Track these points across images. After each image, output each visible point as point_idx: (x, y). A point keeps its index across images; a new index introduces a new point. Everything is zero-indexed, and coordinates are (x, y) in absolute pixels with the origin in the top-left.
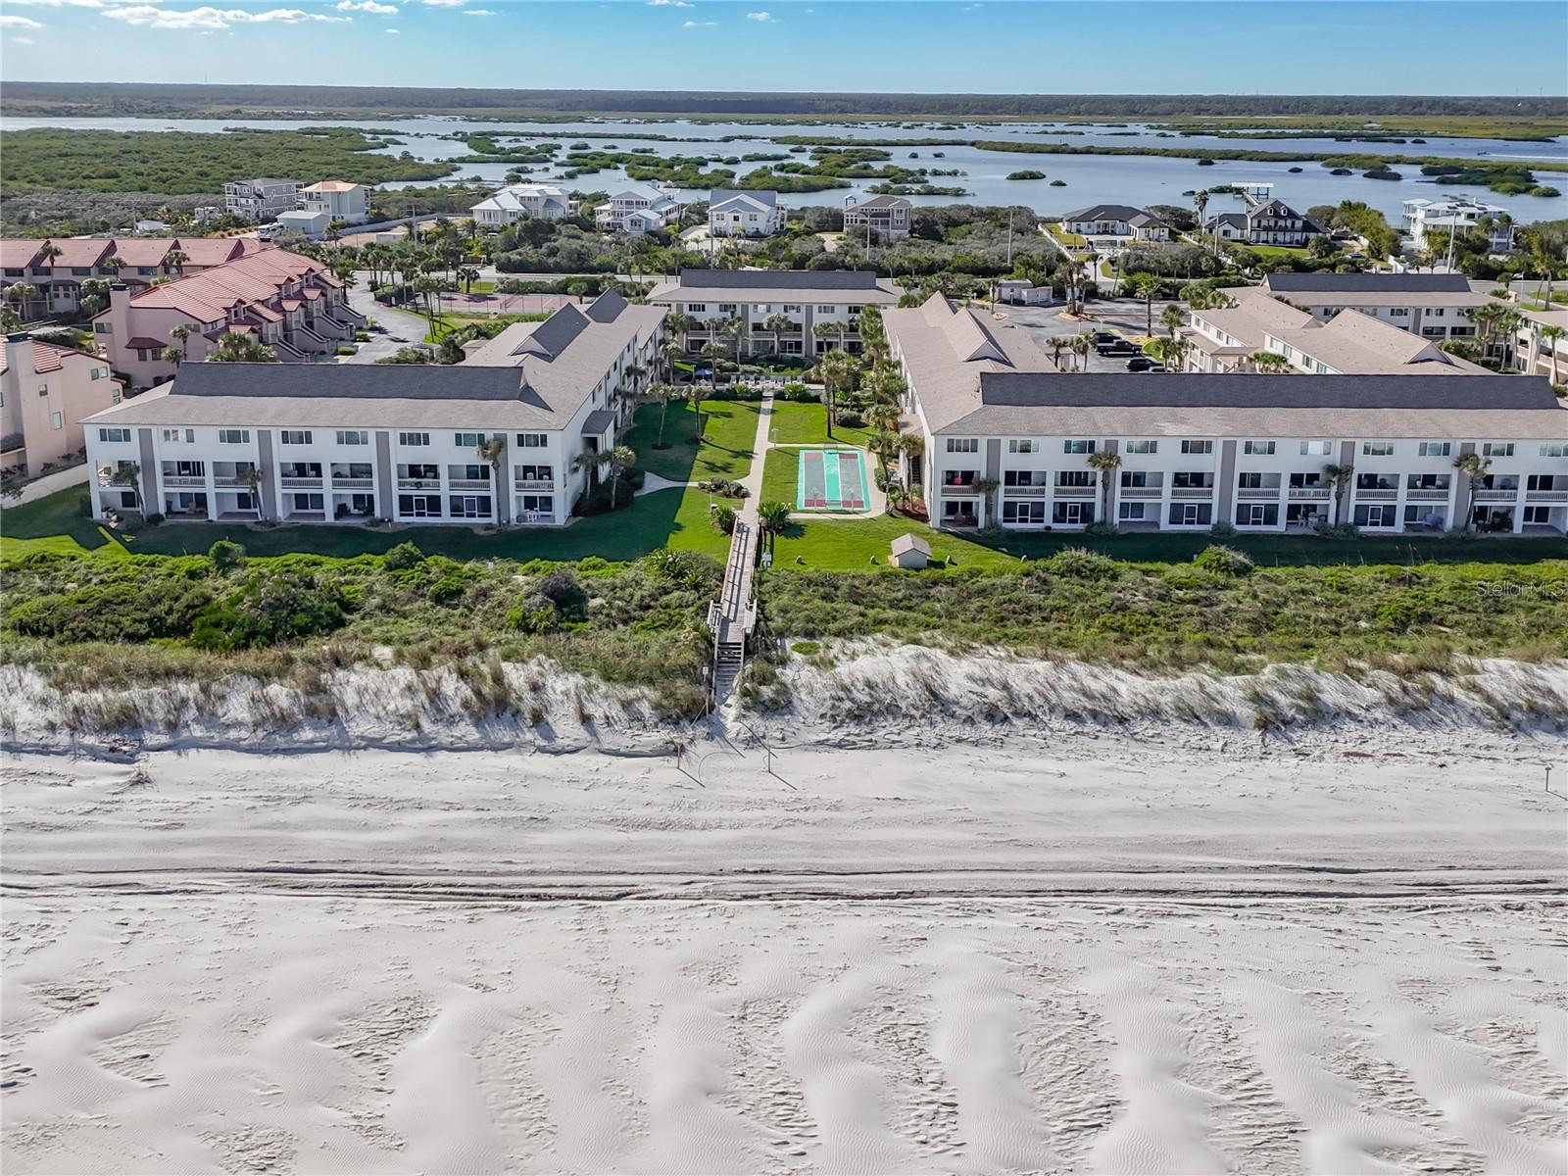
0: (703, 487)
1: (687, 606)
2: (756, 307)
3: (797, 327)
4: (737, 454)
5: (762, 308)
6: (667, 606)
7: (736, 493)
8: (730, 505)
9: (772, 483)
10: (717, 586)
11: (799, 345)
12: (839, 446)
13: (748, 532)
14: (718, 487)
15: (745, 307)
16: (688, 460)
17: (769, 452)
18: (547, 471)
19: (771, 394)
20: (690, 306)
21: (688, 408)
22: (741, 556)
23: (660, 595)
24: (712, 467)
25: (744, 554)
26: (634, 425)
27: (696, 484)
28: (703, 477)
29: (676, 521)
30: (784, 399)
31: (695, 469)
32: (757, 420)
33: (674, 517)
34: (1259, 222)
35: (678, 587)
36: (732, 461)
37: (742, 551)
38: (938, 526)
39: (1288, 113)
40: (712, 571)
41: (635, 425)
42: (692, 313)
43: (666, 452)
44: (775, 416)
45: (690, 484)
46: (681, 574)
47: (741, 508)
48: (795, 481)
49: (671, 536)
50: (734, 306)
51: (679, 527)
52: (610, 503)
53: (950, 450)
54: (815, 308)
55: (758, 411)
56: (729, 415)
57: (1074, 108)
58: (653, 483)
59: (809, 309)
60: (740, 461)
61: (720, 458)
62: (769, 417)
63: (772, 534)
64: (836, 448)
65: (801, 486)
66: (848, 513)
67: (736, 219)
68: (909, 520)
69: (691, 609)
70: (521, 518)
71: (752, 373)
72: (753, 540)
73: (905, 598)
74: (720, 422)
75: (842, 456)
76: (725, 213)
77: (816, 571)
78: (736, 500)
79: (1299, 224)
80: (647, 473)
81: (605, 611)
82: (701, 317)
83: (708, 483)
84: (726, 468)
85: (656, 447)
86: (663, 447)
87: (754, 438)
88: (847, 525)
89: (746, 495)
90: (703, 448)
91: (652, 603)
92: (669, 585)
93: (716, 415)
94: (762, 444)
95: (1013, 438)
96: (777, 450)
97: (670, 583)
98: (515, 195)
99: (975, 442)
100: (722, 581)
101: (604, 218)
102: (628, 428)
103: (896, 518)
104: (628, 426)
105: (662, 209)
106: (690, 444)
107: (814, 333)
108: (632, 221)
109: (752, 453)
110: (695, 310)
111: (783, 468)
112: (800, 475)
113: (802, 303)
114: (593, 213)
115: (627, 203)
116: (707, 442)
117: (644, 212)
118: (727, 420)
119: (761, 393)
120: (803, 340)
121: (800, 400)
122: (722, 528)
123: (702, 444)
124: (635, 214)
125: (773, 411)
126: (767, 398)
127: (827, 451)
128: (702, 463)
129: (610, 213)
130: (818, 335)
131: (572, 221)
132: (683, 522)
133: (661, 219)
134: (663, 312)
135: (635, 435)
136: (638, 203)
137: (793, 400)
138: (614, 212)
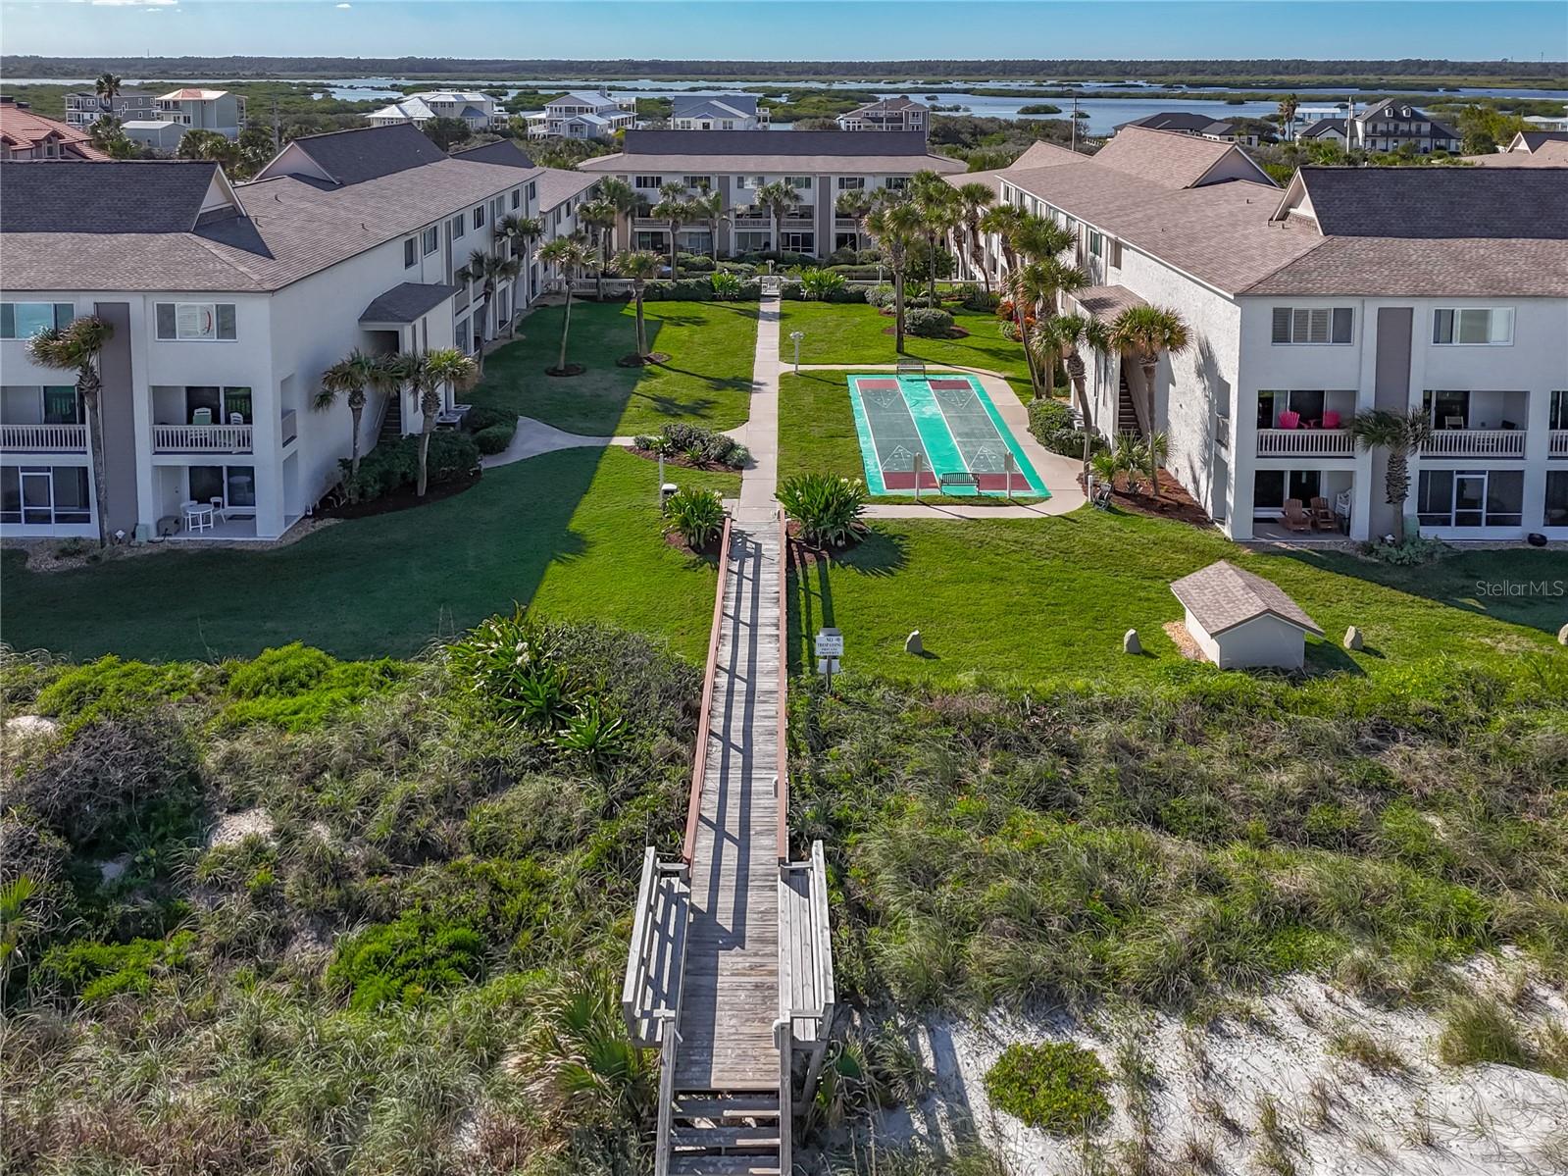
0: (645, 446)
1: (563, 846)
2: (741, 180)
3: (806, 213)
4: (720, 384)
5: (750, 184)
6: (491, 847)
7: (721, 459)
8: (707, 484)
9: (802, 437)
10: (673, 759)
11: (808, 240)
12: (928, 367)
13: (758, 556)
14: (680, 445)
15: (724, 180)
16: (616, 396)
17: (784, 379)
18: (240, 401)
19: (775, 292)
20: (639, 179)
21: (626, 312)
22: (744, 631)
23: (478, 792)
24: (667, 407)
25: (753, 626)
26: (518, 337)
27: (629, 441)
28: (648, 426)
29: (574, 525)
30: (801, 299)
31: (631, 411)
32: (755, 329)
33: (569, 516)
34: (1375, 127)
35: (542, 761)
36: (712, 395)
37: (745, 616)
38: (1250, 536)
39: (1288, 74)
40: (655, 699)
42: (642, 190)
43: (573, 381)
44: (788, 321)
45: (617, 441)
46: (555, 713)
47: (736, 493)
48: (851, 433)
49: (554, 568)
50: (708, 179)
51: (577, 545)
52: (414, 484)
53: (1280, 336)
54: (834, 181)
55: (756, 315)
56: (698, 322)
57: (1062, 69)
58: (534, 439)
59: (825, 182)
60: (726, 397)
61: (686, 391)
62: (776, 325)
63: (820, 558)
64: (924, 372)
65: (868, 444)
66: (998, 503)
67: (706, 126)
68: (1158, 519)
69: (577, 858)
70: (171, 523)
72: (773, 579)
73: (1313, 791)
74: (684, 332)
75: (936, 385)
76: (692, 119)
77: (983, 686)
78: (720, 475)
79: (1426, 128)
80: (522, 420)
81: (258, 876)
82: (655, 195)
83: (657, 438)
84: (698, 409)
85: (552, 372)
86: (569, 371)
87: (753, 357)
88: (1008, 534)
89: (745, 463)
90: (652, 375)
91: (442, 831)
92: (511, 749)
93: (679, 322)
94: (769, 363)
95: (1444, 305)
96: (803, 374)
97: (515, 743)
98: (426, 102)
99: (1344, 317)
100: (688, 735)
101: (539, 130)
102: (506, 342)
103: (1126, 515)
104: (505, 338)
105: (612, 117)
106: (622, 366)
107: (833, 220)
108: (571, 126)
109: (751, 381)
110: (645, 186)
111: (819, 409)
112: (858, 421)
113: (814, 174)
114: (524, 125)
115: (568, 110)
116: (658, 364)
117: (587, 116)
118: (698, 328)
119: (757, 288)
120: (816, 230)
121: (829, 299)
122: (689, 546)
123: (649, 366)
124: (576, 119)
125: (782, 316)
126: (770, 298)
127: (904, 377)
128: (646, 401)
129: (547, 124)
130: (837, 223)
131: (495, 133)
132: (588, 532)
133: (610, 126)
134: (594, 178)
135: (517, 353)
136: (581, 110)
137: (820, 300)
138: (551, 122)
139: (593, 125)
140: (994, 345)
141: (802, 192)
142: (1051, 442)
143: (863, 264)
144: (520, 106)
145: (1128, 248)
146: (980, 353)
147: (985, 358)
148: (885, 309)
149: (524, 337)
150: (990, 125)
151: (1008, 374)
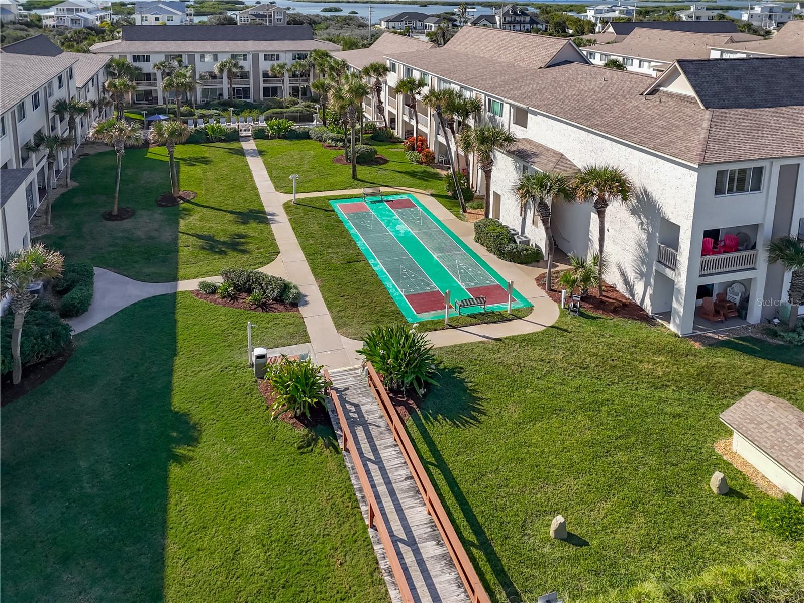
0: (211, 290)
2: (202, 57)
3: (246, 76)
4: (243, 217)
5: (208, 58)
7: (280, 300)
11: (246, 91)
13: (364, 422)
15: (192, 57)
16: (166, 236)
17: (287, 208)
19: (249, 133)
20: (134, 57)
21: (149, 156)
22: (409, 557)
25: (413, 543)
26: (72, 184)
27: (194, 285)
28: (203, 265)
30: (267, 138)
32: (247, 165)
34: (505, 18)
36: (241, 229)
38: (693, 330)
41: (75, 184)
42: (136, 64)
43: (127, 224)
48: (360, 257)
50: (181, 56)
52: (9, 375)
53: (718, 191)
54: (262, 56)
55: (242, 153)
56: (205, 161)
58: (113, 292)
59: (256, 57)
60: (253, 230)
61: (220, 227)
62: (260, 160)
66: (503, 319)
67: (157, 19)
68: (617, 319)
71: (211, 116)
74: (198, 170)
75: (392, 205)
76: (148, 15)
78: (282, 315)
79: (528, 19)
80: (97, 270)
82: (147, 67)
83: (218, 280)
84: (236, 244)
85: (109, 217)
86: (119, 217)
87: (255, 189)
89: (299, 300)
90: (188, 212)
93: (192, 162)
94: (270, 196)
96: (299, 205)
101: (51, 22)
102: (64, 190)
103: (594, 318)
104: (62, 186)
105: (98, 14)
106: (163, 206)
107: (261, 79)
108: (72, 20)
109: (264, 212)
110: (139, 61)
111: (326, 236)
112: (359, 244)
113: (249, 52)
114: (40, 19)
115: (68, 10)
116: (189, 201)
117: (81, 14)
118: (207, 167)
119: (236, 132)
120: (251, 86)
121: (285, 137)
122: (296, 417)
123: (184, 205)
124: (74, 15)
125: (261, 153)
126: (246, 138)
127: (368, 199)
128: (193, 240)
129: (55, 18)
130: (264, 81)
131: (21, 24)
132: (194, 410)
133: (97, 19)
134: (106, 58)
135: (76, 201)
136: (77, 10)
137: (279, 138)
138: (58, 17)
139: (86, 19)
140: (409, 169)
141: (241, 63)
142: (503, 253)
143: (287, 107)
144: (32, 6)
145: (535, 114)
146: (404, 175)
147: (409, 180)
148: (326, 144)
149: (77, 185)
150: (317, 18)
151: (433, 192)
